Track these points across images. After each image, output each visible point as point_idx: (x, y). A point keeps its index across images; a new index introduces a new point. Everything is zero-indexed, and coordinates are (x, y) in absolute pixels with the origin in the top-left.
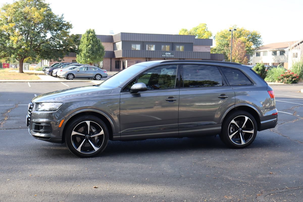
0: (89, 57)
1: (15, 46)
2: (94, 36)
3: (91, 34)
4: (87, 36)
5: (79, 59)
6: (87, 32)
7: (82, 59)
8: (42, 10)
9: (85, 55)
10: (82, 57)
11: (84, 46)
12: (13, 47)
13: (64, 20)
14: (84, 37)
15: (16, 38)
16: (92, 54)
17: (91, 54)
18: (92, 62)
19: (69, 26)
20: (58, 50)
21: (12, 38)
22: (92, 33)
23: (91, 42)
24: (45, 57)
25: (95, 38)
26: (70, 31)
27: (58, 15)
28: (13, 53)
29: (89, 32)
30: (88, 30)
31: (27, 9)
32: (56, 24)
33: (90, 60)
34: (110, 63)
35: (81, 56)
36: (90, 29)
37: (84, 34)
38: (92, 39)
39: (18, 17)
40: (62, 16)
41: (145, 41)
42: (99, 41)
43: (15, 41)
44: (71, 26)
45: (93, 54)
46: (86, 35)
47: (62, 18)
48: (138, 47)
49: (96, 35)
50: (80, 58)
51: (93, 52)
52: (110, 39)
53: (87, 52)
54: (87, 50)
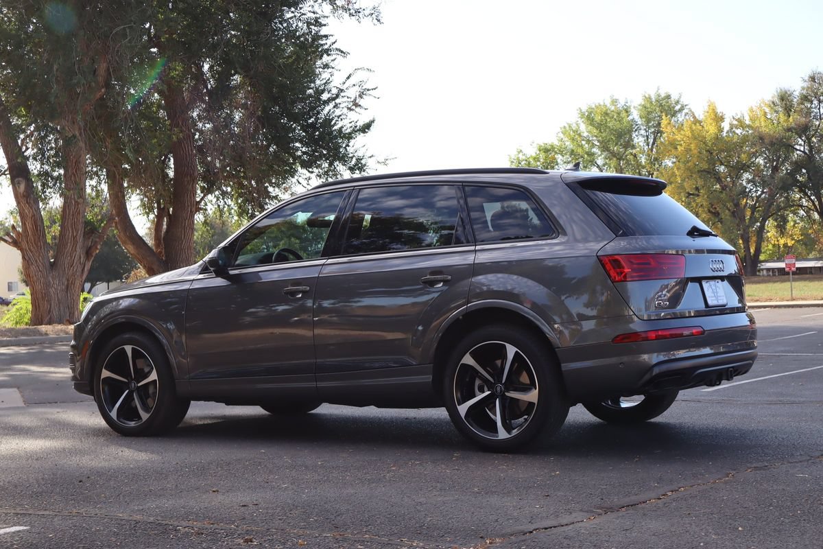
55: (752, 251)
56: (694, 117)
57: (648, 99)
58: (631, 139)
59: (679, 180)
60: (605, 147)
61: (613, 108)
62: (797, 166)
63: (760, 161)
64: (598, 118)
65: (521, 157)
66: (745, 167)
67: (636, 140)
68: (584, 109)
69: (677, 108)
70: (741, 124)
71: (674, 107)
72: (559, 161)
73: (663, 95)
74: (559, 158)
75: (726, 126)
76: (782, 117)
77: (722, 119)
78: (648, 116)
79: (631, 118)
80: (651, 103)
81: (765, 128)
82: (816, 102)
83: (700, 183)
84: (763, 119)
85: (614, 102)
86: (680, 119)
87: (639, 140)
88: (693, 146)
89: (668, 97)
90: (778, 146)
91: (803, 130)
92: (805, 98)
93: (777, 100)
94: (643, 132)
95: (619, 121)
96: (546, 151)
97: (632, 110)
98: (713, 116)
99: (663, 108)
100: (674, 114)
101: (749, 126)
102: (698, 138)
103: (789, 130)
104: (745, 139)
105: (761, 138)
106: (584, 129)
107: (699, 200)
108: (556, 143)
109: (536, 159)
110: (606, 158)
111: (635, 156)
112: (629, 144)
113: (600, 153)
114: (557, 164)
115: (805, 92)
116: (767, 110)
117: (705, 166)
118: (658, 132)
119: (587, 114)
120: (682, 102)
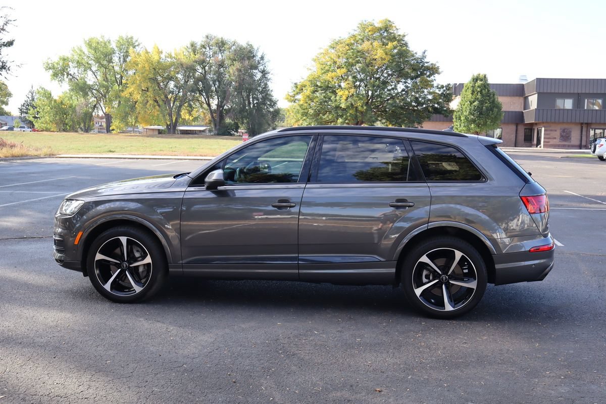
0: (474, 121)
1: (343, 106)
2: (485, 86)
3: (479, 83)
4: (472, 87)
5: (457, 126)
6: (474, 79)
7: (463, 124)
8: (390, 45)
9: (466, 118)
10: (463, 121)
11: (466, 104)
12: (341, 105)
13: (426, 60)
14: (468, 89)
15: (347, 92)
16: (479, 117)
17: (477, 117)
18: (478, 130)
19: (434, 70)
20: (414, 110)
21: (340, 93)
22: (481, 80)
23: (479, 96)
24: (393, 121)
25: (486, 90)
26: (435, 78)
27: (416, 53)
28: (341, 116)
29: (475, 80)
30: (476, 75)
31: (366, 45)
32: (412, 68)
33: (475, 128)
34: (515, 133)
35: (461, 121)
36: (479, 75)
37: (468, 84)
38: (481, 92)
39: (351, 58)
40: (424, 53)
41: (584, 92)
42: (494, 95)
43: (344, 97)
44: (437, 71)
45: (481, 116)
46: (471, 85)
47: (424, 57)
48: (568, 104)
49: (488, 85)
50: (458, 124)
51: (481, 113)
52: (519, 91)
53: (470, 113)
54: (470, 109)
55: (174, 121)
56: (146, 50)
57: (121, 38)
58: (112, 59)
59: (138, 82)
60: (97, 60)
61: (101, 40)
62: (197, 80)
63: (180, 76)
64: (94, 45)
65: (50, 62)
66: (170, 78)
67: (113, 58)
68: (87, 39)
69: (136, 44)
70: (170, 56)
71: (134, 43)
72: (71, 66)
73: (129, 37)
74: (70, 64)
75: (163, 56)
76: (192, 55)
77: (162, 52)
78: (120, 46)
79: (111, 46)
80: (123, 40)
81: (184, 60)
82: (208, 49)
83: (149, 84)
84: (182, 54)
85: (103, 37)
86: (138, 50)
87: (115, 59)
88: (146, 65)
89: (132, 38)
90: (190, 70)
91: (202, 63)
92: (203, 47)
93: (189, 46)
94: (118, 55)
95: (106, 48)
96: (64, 60)
97: (112, 42)
98: (157, 50)
99: (128, 44)
100: (134, 47)
101: (174, 57)
102: (148, 60)
103: (196, 62)
104: (172, 64)
105: (182, 65)
106: (86, 50)
107: (148, 93)
108: (70, 56)
109: (58, 64)
110: (98, 67)
111: (113, 67)
112: (110, 61)
113: (95, 64)
114: (69, 67)
115: (203, 43)
116: (184, 50)
117: (151, 76)
118: (126, 56)
119: (88, 42)
120: (139, 41)
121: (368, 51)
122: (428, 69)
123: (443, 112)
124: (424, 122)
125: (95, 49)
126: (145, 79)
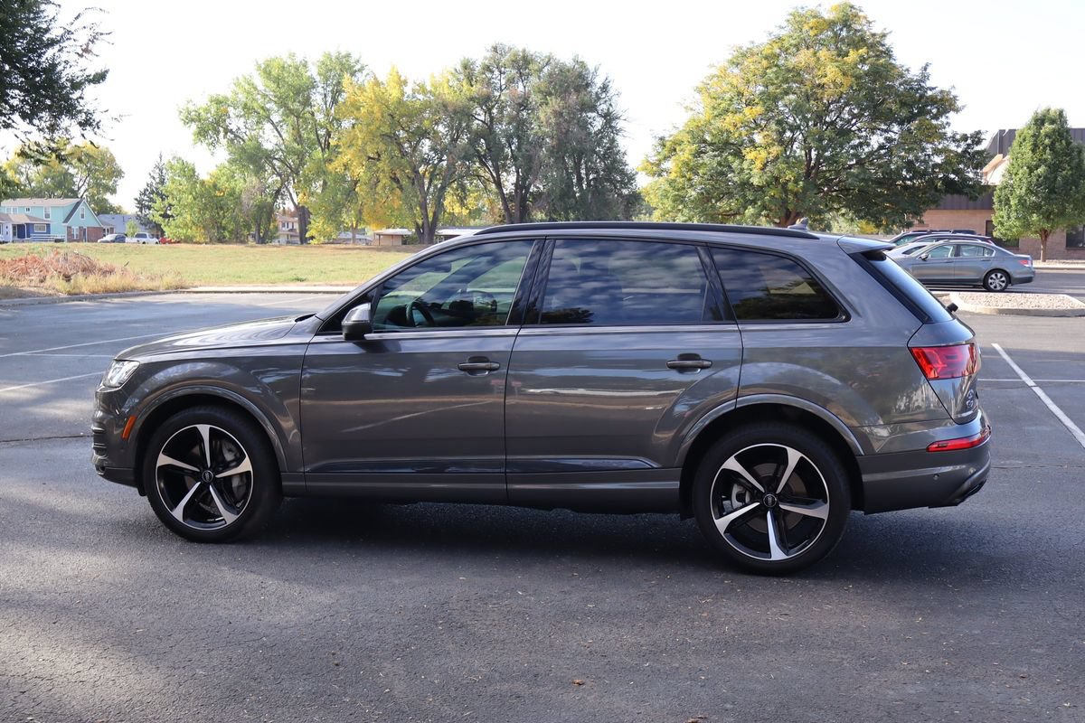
0: (1036, 207)
1: (755, 181)
2: (1061, 135)
3: (1048, 127)
4: (1034, 136)
5: (1003, 217)
6: (1036, 120)
7: (1013, 215)
8: (853, 55)
9: (1022, 202)
10: (1013, 208)
11: (1021, 171)
12: (751, 180)
13: (928, 84)
14: (1024, 140)
15: (764, 154)
16: (1047, 199)
17: (1044, 199)
18: (1047, 226)
19: (946, 104)
20: (905, 187)
21: (750, 155)
22: (1053, 122)
23: (1048, 155)
24: (861, 210)
25: (1063, 142)
26: (949, 121)
27: (908, 70)
28: (753, 202)
29: (1040, 121)
30: (1041, 110)
31: (803, 58)
32: (900, 101)
33: (1039, 221)
35: (1010, 207)
36: (1049, 110)
37: (1024, 129)
38: (1052, 146)
39: (772, 84)
40: (925, 69)
42: (1080, 152)
43: (758, 164)
44: (951, 105)
45: (1053, 196)
46: (1031, 132)
47: (925, 77)
49: (1068, 131)
50: (1004, 213)
51: (1052, 191)
53: (1029, 191)
54: (1030, 183)
55: (430, 218)
56: (376, 79)
57: (329, 56)
58: (309, 98)
59: (360, 142)
60: (282, 103)
61: (289, 62)
62: (476, 137)
63: (441, 129)
64: (275, 72)
65: (192, 108)
66: (424, 134)
67: (313, 97)
68: (261, 61)
69: (357, 67)
70: (423, 89)
71: (354, 66)
72: (231, 115)
73: (343, 53)
74: (231, 110)
75: (408, 90)
76: (466, 87)
77: (405, 83)
78: (326, 72)
79: (309, 74)
80: (331, 60)
81: (449, 96)
82: (497, 73)
83: (382, 147)
84: (446, 85)
85: (292, 56)
86: (361, 80)
87: (317, 98)
88: (376, 109)
89: (348, 55)
90: (460, 115)
91: (485, 101)
92: (488, 68)
93: (459, 68)
94: (320, 90)
95: (298, 76)
96: (219, 102)
97: (310, 65)
98: (396, 79)
99: (342, 67)
100: (353, 74)
101: (430, 92)
102: (380, 100)
103: (472, 99)
104: (427, 105)
105: (445, 106)
106: (260, 82)
107: (380, 165)
108: (230, 95)
109: (207, 111)
110: (283, 115)
111: (313, 114)
112: (307, 102)
113: (276, 109)
114: (229, 117)
115: (487, 62)
116: (450, 77)
117: (385, 129)
118: (337, 92)
119: (263, 66)
120: (363, 61)
121: (808, 69)
122: (933, 101)
123: (966, 190)
124: (928, 211)
125: (277, 80)
126: (372, 136)
